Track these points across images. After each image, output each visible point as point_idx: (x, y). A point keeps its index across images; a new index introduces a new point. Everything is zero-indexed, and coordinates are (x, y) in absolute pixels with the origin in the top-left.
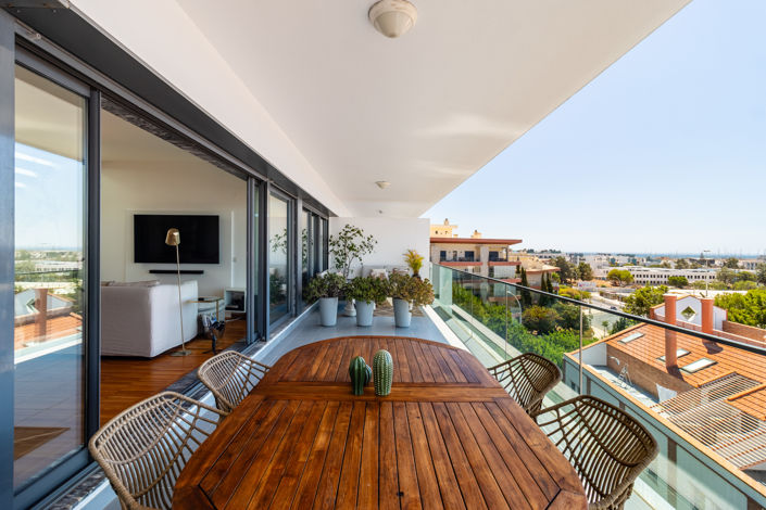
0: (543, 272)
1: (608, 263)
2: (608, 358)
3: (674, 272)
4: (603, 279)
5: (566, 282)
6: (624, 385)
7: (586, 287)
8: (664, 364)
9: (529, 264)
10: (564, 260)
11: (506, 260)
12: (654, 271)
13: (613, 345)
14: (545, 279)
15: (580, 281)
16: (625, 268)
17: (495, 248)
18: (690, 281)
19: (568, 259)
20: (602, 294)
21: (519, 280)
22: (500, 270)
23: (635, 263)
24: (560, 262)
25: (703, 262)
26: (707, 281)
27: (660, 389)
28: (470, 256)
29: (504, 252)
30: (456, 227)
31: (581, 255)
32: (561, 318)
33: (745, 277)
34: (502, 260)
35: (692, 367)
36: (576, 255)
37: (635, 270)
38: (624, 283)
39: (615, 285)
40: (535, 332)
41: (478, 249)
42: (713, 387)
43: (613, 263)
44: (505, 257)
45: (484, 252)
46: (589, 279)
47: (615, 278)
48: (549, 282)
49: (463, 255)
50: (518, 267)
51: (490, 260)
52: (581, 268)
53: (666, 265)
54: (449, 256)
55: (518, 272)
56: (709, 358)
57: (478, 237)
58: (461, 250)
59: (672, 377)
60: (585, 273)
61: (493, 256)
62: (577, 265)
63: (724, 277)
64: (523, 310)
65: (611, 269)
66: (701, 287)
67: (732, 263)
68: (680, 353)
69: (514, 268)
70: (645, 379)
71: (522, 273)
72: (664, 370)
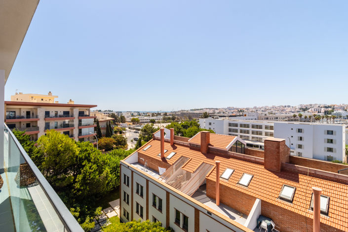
0: (107, 121)
1: (131, 115)
2: (139, 159)
3: (152, 118)
4: (129, 122)
5: (116, 124)
6: (146, 170)
7: (123, 126)
8: (160, 157)
9: (100, 117)
10: (114, 114)
11: (89, 116)
12: (146, 118)
13: (140, 152)
14: (108, 124)
15: (121, 123)
16: (137, 117)
17: (82, 109)
18: (156, 121)
19: (116, 114)
20: (129, 128)
21: (96, 125)
22: (85, 121)
23: (140, 115)
24: (113, 116)
25: (159, 114)
26: (161, 121)
27: (160, 169)
28: (66, 114)
29: (88, 112)
30: (57, 97)
31: (121, 112)
32: (116, 142)
33: (169, 119)
34: (86, 116)
35: (169, 157)
36: (119, 112)
37: (140, 118)
38: (136, 123)
39: (133, 124)
40: (104, 150)
41: (72, 110)
42: (176, 163)
43: (132, 115)
44: (88, 114)
45: (76, 112)
46: (124, 122)
47: (134, 121)
48: (110, 125)
49: (62, 114)
50: (95, 119)
51: (79, 116)
52: (121, 118)
53: (149, 116)
54: (52, 114)
55: (95, 121)
56: (174, 152)
57: (72, 103)
58: (61, 111)
59: (163, 162)
60: (123, 120)
61: (81, 114)
62: (120, 117)
63: (164, 119)
64: (98, 140)
65: (132, 118)
66: (159, 122)
67: (166, 114)
68: (165, 151)
69: (93, 120)
70: (154, 165)
71: (97, 121)
72: (161, 160)
